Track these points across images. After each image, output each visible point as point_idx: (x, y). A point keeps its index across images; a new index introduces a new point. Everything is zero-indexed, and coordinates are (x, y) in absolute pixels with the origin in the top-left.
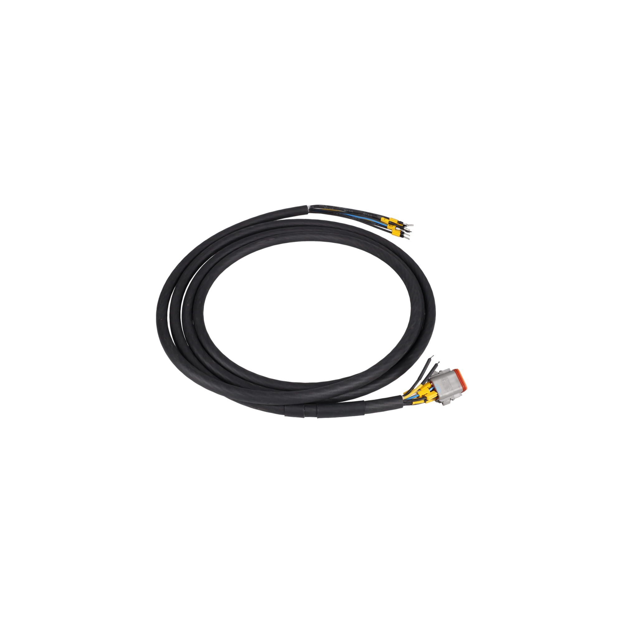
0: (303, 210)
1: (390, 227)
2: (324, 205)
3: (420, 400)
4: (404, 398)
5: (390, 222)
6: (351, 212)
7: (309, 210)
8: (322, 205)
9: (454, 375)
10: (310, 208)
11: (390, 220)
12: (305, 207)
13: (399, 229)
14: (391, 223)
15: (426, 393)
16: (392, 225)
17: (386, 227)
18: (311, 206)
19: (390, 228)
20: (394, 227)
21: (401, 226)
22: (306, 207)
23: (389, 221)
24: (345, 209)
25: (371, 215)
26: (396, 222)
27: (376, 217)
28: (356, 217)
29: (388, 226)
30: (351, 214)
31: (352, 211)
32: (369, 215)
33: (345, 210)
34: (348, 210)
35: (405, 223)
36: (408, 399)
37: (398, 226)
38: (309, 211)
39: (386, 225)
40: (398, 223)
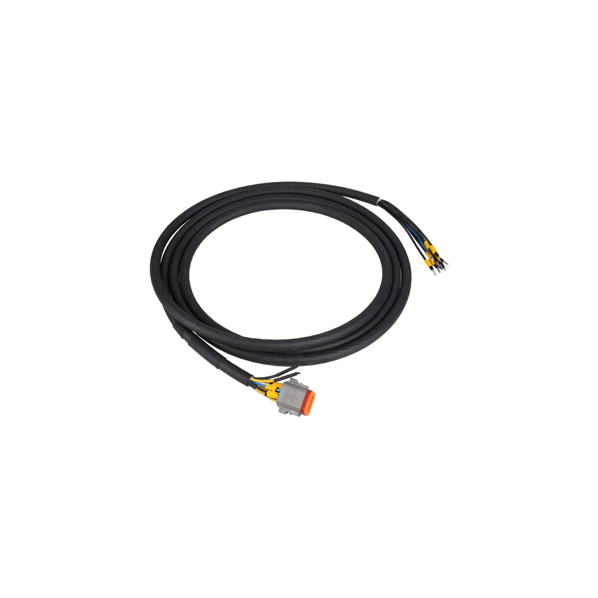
0: (372, 200)
3: (261, 390)
4: (252, 379)
7: (378, 202)
9: (304, 394)
10: (380, 201)
14: (430, 251)
15: (272, 390)
16: (430, 253)
18: (382, 200)
20: (430, 255)
22: (378, 198)
23: (430, 248)
26: (434, 253)
27: (423, 237)
29: (426, 252)
36: (255, 383)
37: (433, 256)
38: (377, 203)
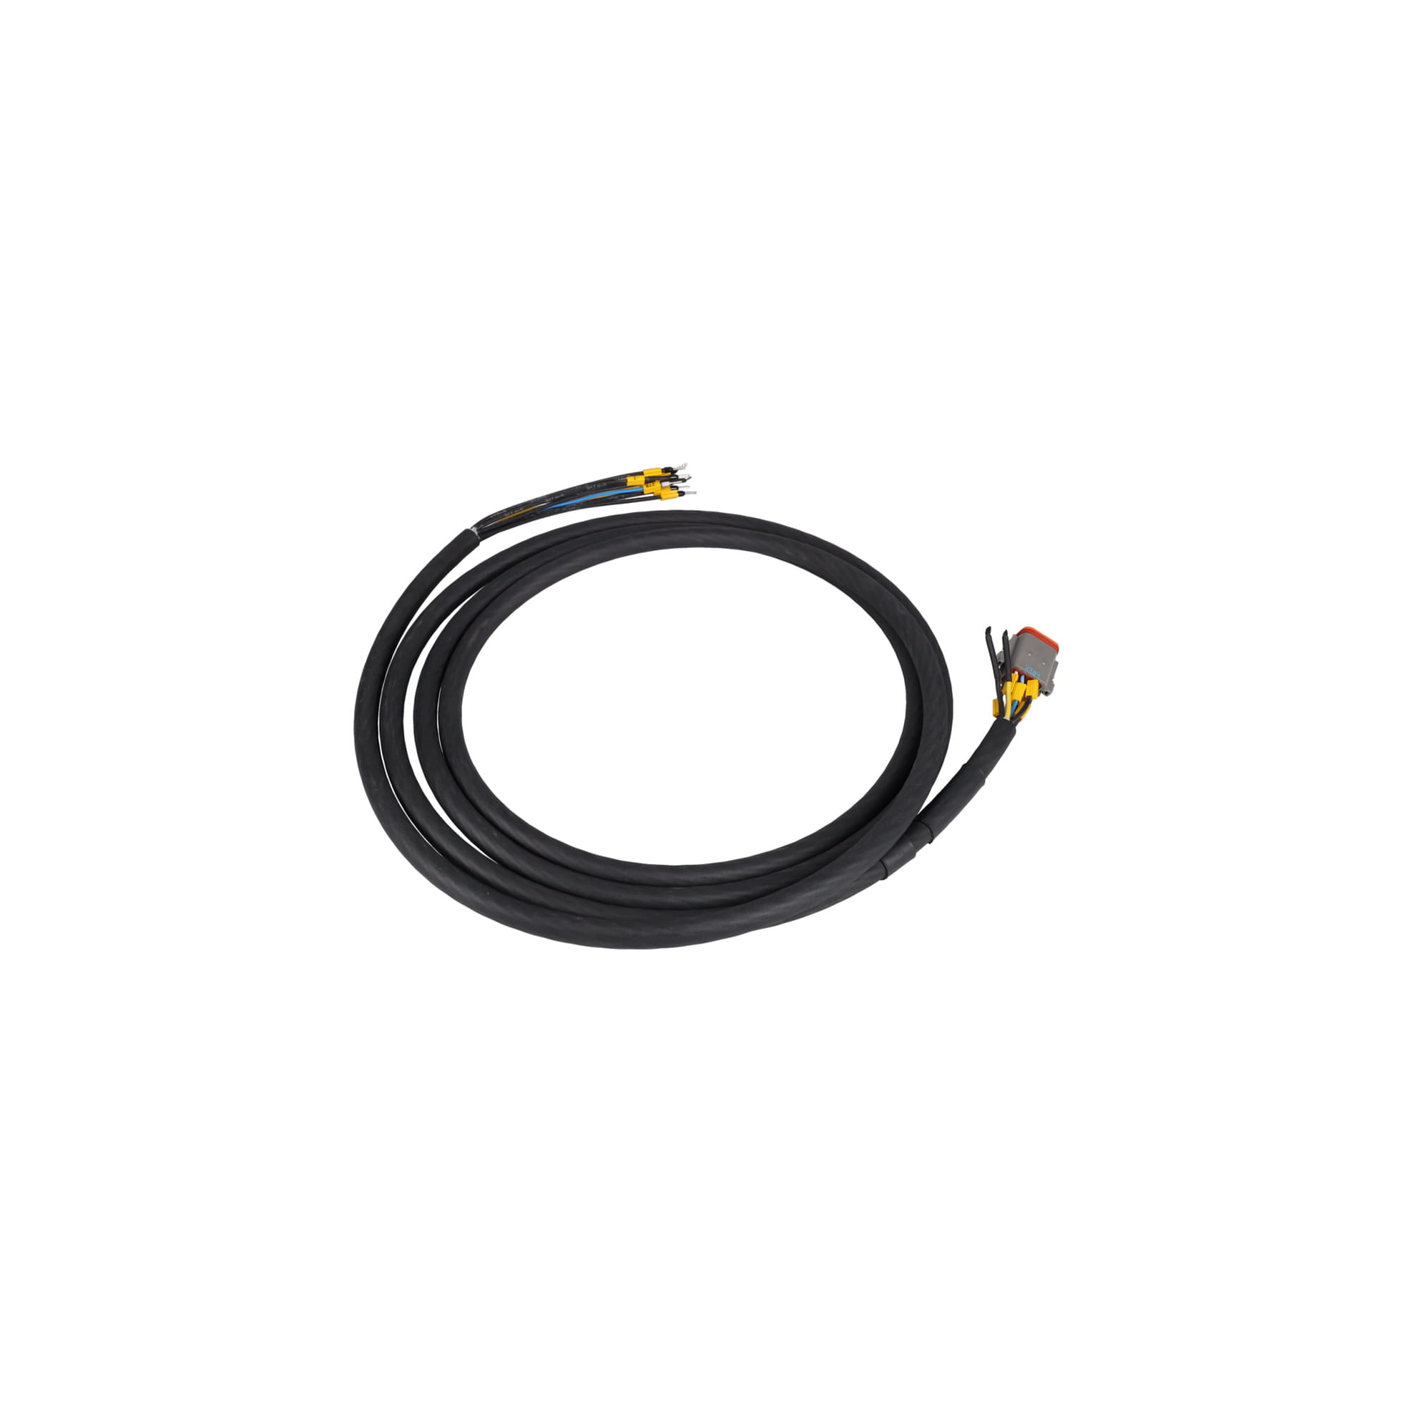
1: (649, 488)
2: (500, 512)
4: (1007, 716)
5: (648, 479)
6: (563, 498)
7: (479, 534)
8: (496, 513)
10: (476, 530)
11: (646, 475)
12: (467, 533)
13: (667, 484)
14: (650, 480)
16: (652, 484)
17: (642, 493)
19: (648, 490)
20: (657, 484)
21: (670, 475)
23: (646, 478)
24: (548, 498)
25: (605, 484)
26: (660, 474)
27: (615, 483)
28: (573, 504)
29: (646, 489)
30: (564, 502)
31: (562, 495)
32: (599, 486)
33: (547, 500)
34: (550, 499)
35: (674, 466)
37: (662, 479)
38: (479, 538)
39: (640, 489)
40: (663, 472)
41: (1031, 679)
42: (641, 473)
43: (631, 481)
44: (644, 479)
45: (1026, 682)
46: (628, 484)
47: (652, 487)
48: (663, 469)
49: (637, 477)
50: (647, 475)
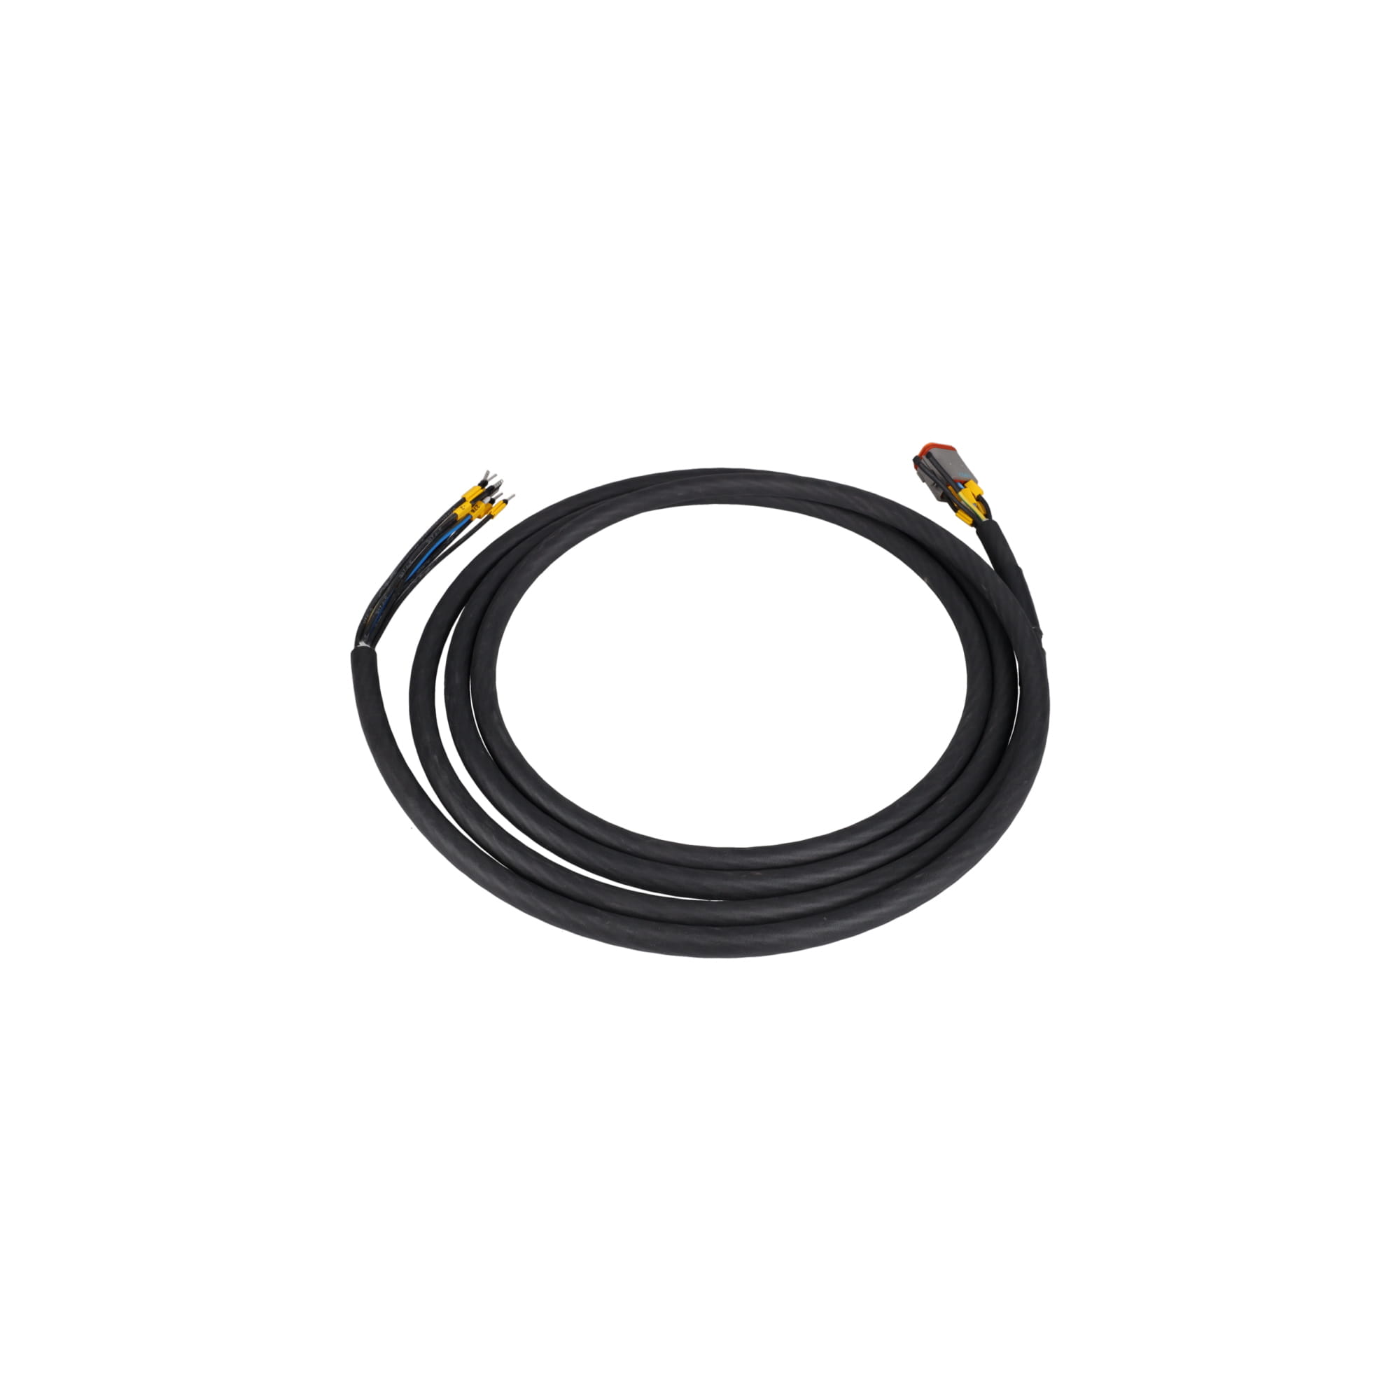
1: (475, 512)
5: (473, 503)
13: (488, 500)
14: (476, 502)
20: (481, 504)
29: (473, 515)
37: (482, 497)
39: (469, 518)
41: (966, 482)
42: (463, 501)
43: (459, 512)
44: (470, 505)
45: (965, 487)
46: (459, 517)
47: (479, 509)
48: (479, 485)
49: (462, 505)
50: (469, 499)
